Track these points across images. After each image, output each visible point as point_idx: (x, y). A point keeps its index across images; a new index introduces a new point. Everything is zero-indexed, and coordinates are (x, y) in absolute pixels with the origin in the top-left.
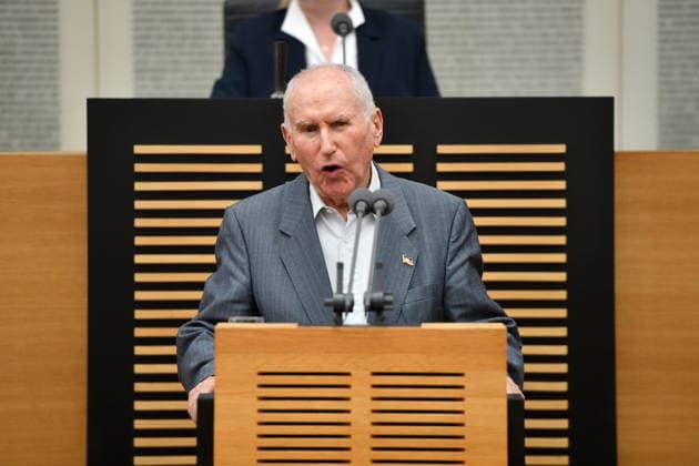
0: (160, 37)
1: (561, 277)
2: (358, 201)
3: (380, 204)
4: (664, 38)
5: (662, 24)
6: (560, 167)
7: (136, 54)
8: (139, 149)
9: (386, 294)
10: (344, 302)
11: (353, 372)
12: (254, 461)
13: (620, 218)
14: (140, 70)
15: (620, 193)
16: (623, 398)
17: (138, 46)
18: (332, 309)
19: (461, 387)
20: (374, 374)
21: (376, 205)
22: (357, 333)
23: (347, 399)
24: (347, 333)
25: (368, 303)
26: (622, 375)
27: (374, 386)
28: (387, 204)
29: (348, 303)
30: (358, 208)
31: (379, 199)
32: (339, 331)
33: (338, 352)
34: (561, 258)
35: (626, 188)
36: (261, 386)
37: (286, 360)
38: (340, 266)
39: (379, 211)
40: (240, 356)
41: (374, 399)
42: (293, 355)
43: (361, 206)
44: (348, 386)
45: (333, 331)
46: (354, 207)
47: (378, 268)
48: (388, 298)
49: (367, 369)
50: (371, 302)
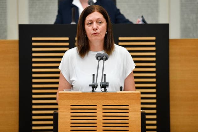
1: (154, 75)
2: (98, 57)
3: (104, 57)
11: (97, 105)
12: (70, 130)
13: (171, 58)
15: (171, 51)
19: (128, 109)
20: (103, 106)
21: (103, 58)
22: (98, 94)
23: (96, 113)
24: (96, 94)
25: (101, 86)
27: (103, 109)
28: (106, 57)
29: (96, 86)
33: (93, 99)
34: (154, 69)
36: (71, 109)
37: (79, 102)
38: (94, 75)
39: (104, 60)
40: (66, 101)
41: (103, 113)
42: (81, 100)
43: (99, 58)
44: (96, 109)
45: (92, 93)
46: (97, 58)
47: (104, 76)
48: (107, 84)
49: (101, 104)
50: (103, 85)
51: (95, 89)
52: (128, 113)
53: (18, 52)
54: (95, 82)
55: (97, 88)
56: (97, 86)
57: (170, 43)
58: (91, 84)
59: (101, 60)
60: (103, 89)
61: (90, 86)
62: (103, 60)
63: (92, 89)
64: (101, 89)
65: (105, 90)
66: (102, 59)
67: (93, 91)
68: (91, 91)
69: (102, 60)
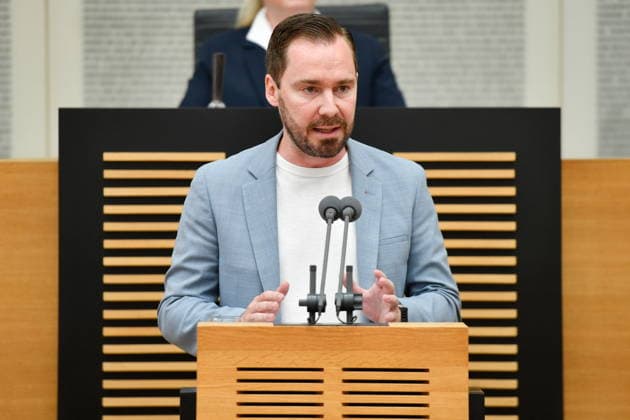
0: (110, 43)
1: (511, 279)
2: (327, 208)
3: (348, 211)
4: (603, 45)
5: (601, 32)
6: (510, 174)
7: (87, 59)
8: (108, 156)
9: (355, 295)
10: (317, 302)
11: (325, 368)
13: (567, 223)
14: (90, 75)
15: (567, 199)
16: (569, 395)
17: (87, 51)
18: (305, 308)
19: (426, 382)
20: (345, 370)
21: (345, 211)
22: (330, 331)
23: (320, 393)
24: (321, 331)
25: (339, 304)
26: (569, 374)
27: (345, 381)
28: (355, 211)
29: (321, 304)
30: (327, 214)
31: (347, 207)
32: (313, 330)
33: (313, 349)
34: (511, 261)
35: (573, 195)
36: (240, 381)
37: (264, 357)
38: (313, 269)
39: (347, 218)
40: (220, 353)
41: (345, 393)
42: (269, 352)
43: (331, 213)
44: (321, 381)
45: (307, 330)
46: (324, 215)
47: (348, 270)
48: (358, 299)
49: (338, 365)
50: (343, 302)
51: (317, 314)
52: (426, 394)
53: (55, 199)
54: (318, 291)
55: (323, 311)
56: (325, 304)
57: (565, 174)
58: (304, 297)
59: (335, 218)
60: (343, 315)
61: (302, 304)
62: (343, 219)
63: (308, 315)
64: (338, 315)
65: (350, 319)
66: (339, 215)
67: (312, 321)
68: (306, 322)
69: (339, 220)
